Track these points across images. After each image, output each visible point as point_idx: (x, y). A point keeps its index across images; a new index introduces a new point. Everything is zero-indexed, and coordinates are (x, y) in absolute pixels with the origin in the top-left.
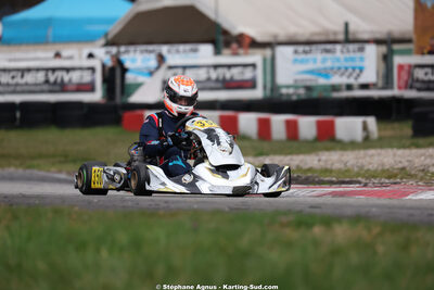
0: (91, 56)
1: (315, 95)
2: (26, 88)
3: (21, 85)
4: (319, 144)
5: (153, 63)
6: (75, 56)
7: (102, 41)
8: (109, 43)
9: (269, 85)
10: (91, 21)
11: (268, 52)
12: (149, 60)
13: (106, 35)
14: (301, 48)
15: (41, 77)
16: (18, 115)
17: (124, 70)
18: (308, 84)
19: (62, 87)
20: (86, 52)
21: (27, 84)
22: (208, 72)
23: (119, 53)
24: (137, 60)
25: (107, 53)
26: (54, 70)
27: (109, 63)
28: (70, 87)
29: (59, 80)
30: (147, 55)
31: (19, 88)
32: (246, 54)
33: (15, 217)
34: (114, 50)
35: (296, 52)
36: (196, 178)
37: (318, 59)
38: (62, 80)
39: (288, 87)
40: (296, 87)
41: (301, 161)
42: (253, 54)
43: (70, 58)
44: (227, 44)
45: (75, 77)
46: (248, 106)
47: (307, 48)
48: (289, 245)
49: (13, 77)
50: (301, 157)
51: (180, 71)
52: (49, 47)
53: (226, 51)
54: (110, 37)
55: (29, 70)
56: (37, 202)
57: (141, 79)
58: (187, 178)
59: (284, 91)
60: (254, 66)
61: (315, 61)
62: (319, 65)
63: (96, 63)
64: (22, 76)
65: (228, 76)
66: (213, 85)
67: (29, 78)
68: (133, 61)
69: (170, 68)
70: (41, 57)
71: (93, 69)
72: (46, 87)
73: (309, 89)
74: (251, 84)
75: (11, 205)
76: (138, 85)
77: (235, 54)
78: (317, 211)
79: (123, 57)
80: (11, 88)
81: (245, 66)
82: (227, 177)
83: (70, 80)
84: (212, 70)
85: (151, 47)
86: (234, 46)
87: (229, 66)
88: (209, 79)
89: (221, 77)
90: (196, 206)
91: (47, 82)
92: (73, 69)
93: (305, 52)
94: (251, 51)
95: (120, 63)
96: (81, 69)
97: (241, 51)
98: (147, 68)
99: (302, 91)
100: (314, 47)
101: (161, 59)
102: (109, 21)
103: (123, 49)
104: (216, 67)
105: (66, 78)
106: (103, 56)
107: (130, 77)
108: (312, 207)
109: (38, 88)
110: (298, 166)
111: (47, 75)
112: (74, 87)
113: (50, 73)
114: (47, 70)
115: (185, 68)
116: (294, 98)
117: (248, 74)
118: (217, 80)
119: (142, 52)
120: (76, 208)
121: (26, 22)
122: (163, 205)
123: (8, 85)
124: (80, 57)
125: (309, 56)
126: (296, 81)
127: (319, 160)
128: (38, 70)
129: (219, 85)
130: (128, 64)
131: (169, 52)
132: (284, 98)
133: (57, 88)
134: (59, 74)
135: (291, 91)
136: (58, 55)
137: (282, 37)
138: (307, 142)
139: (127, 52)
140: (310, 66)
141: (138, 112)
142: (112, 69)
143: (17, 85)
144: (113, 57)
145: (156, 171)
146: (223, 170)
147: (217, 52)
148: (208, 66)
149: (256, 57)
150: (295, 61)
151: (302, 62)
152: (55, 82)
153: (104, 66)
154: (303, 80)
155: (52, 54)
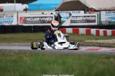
0: (52, 14)
1: (111, 24)
2: (35, 22)
3: (33, 21)
4: (112, 37)
5: (68, 16)
6: (48, 14)
7: (55, 10)
8: (56, 10)
9: (99, 21)
10: (52, 5)
11: (99, 13)
12: (67, 15)
13: (56, 8)
14: (107, 12)
15: (38, 19)
16: (32, 29)
17: (61, 17)
18: (109, 21)
19: (44, 22)
20: (50, 12)
21: (35, 21)
22: (83, 18)
23: (59, 13)
24: (64, 15)
25: (56, 13)
26: (42, 17)
27: (57, 16)
28: (46, 22)
29: (43, 20)
30: (66, 13)
31: (33, 22)
32: (93, 13)
33: (32, 56)
34: (58, 12)
35: (106, 13)
36: (55, 45)
37: (112, 15)
38: (44, 20)
39: (104, 22)
40: (106, 22)
41: (108, 41)
42: (95, 13)
43: (46, 14)
44: (88, 11)
45: (47, 19)
46: (93, 27)
47: (109, 12)
48: (104, 63)
49: (31, 19)
50: (108, 40)
51: (75, 18)
52: (41, 11)
53: (87, 13)
54: (57, 9)
55: (35, 17)
56: (37, 52)
57: (65, 20)
58: (53, 45)
59: (103, 23)
60: (95, 16)
61: (111, 15)
62: (112, 16)
63: (53, 16)
64: (34, 19)
65: (88, 19)
66: (84, 21)
67: (35, 19)
68: (63, 15)
69: (73, 17)
70: (39, 14)
71: (52, 17)
72: (40, 22)
73: (109, 22)
74: (94, 21)
75: (31, 53)
76: (64, 21)
77: (90, 13)
78: (112, 54)
79: (60, 14)
80: (31, 22)
81: (93, 16)
82: (62, 45)
83: (46, 20)
84: (84, 17)
85: (67, 11)
86: (90, 11)
87: (88, 16)
88: (83, 20)
89: (86, 19)
90: (80, 53)
91: (40, 20)
92: (47, 17)
93: (109, 13)
94: (94, 12)
95: (59, 16)
96: (49, 17)
97: (91, 12)
98: (67, 17)
99: (108, 23)
100: (111, 11)
101: (70, 14)
102: (56, 5)
103: (60, 12)
104: (85, 17)
105: (45, 19)
106: (55, 14)
107: (62, 19)
108: (110, 53)
109: (38, 22)
110: (107, 43)
111: (40, 19)
112: (47, 22)
113: (41, 18)
114: (40, 17)
115: (76, 17)
116: (106, 25)
117: (93, 18)
118: (85, 20)
119: (65, 13)
120: (48, 54)
121: (35, 5)
122: (71, 53)
123: (30, 21)
124: (49, 14)
125: (110, 14)
126: (106, 20)
127: (112, 41)
128: (38, 17)
129: (86, 21)
130: (61, 16)
131: (72, 13)
132: (103, 25)
133: (43, 22)
134: (43, 18)
135: (105, 23)
136: (43, 13)
137: (102, 9)
138: (109, 36)
139: (61, 13)
140: (110, 16)
141: (64, 28)
142: (57, 17)
143: (32, 21)
144: (57, 14)
145: (45, 44)
146: (61, 43)
147: (85, 13)
148: (83, 16)
149: (95, 14)
150: (106, 15)
151: (108, 15)
152: (42, 21)
153: (55, 16)
154: (108, 20)
155: (41, 13)
